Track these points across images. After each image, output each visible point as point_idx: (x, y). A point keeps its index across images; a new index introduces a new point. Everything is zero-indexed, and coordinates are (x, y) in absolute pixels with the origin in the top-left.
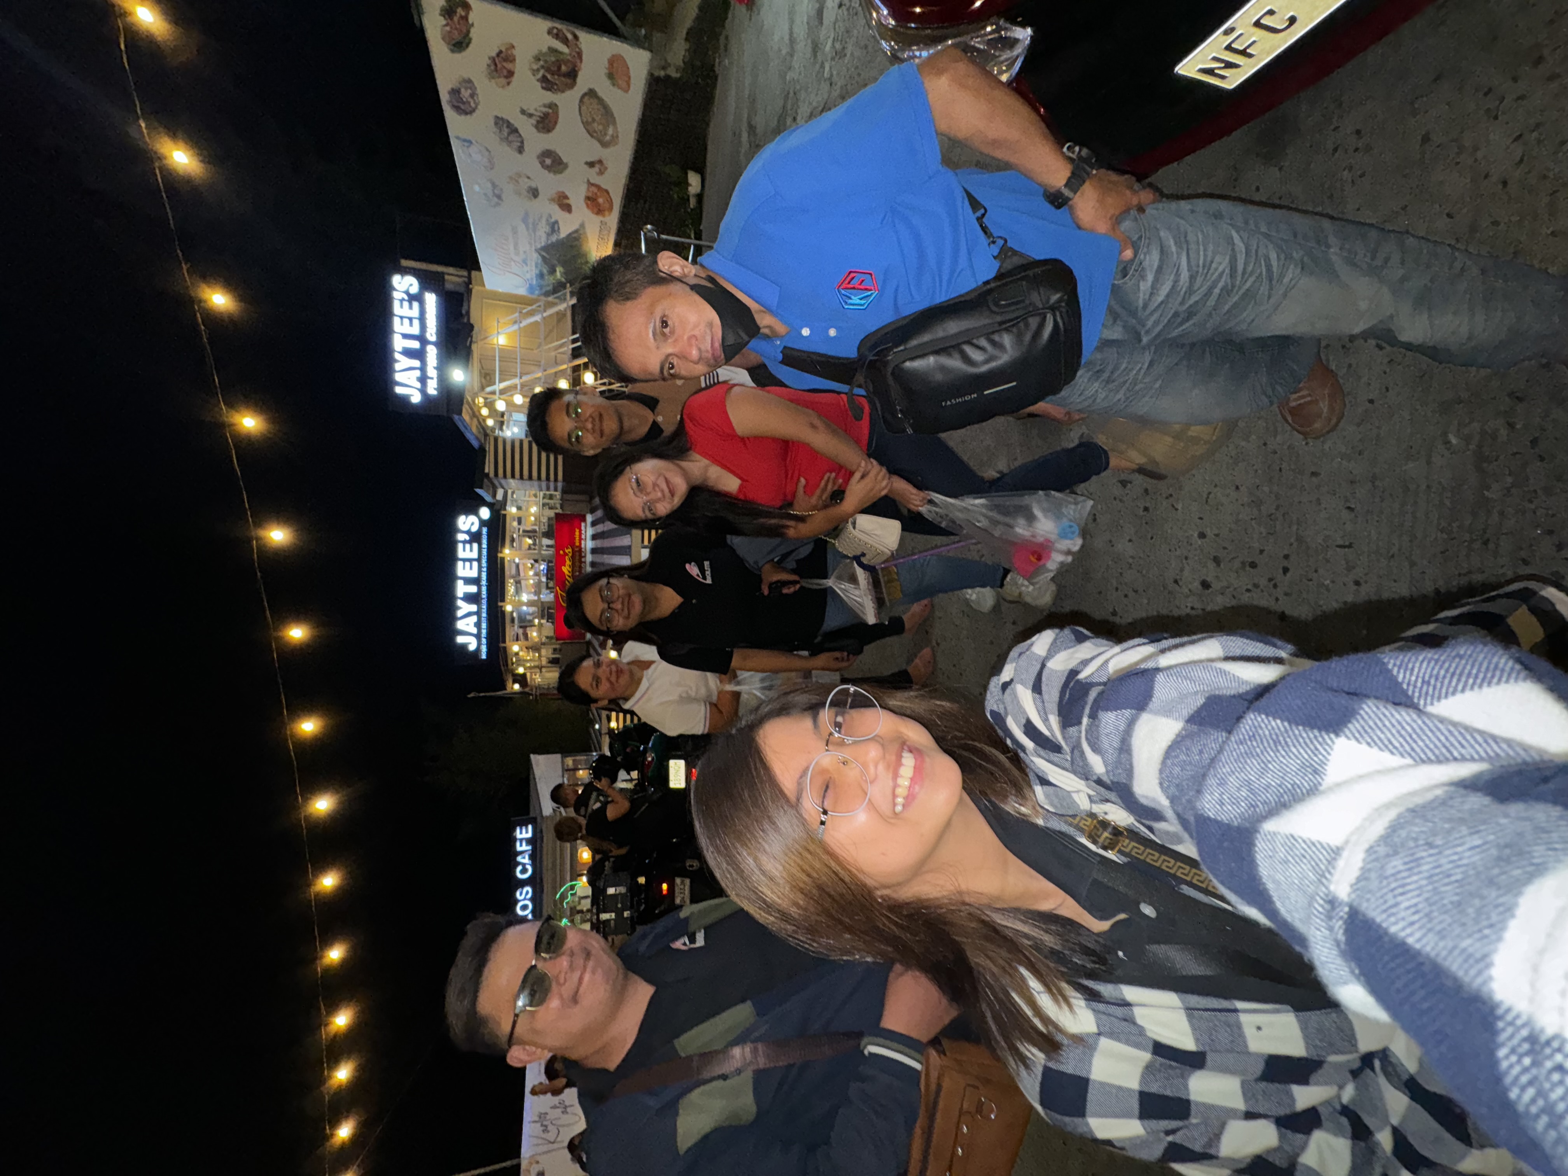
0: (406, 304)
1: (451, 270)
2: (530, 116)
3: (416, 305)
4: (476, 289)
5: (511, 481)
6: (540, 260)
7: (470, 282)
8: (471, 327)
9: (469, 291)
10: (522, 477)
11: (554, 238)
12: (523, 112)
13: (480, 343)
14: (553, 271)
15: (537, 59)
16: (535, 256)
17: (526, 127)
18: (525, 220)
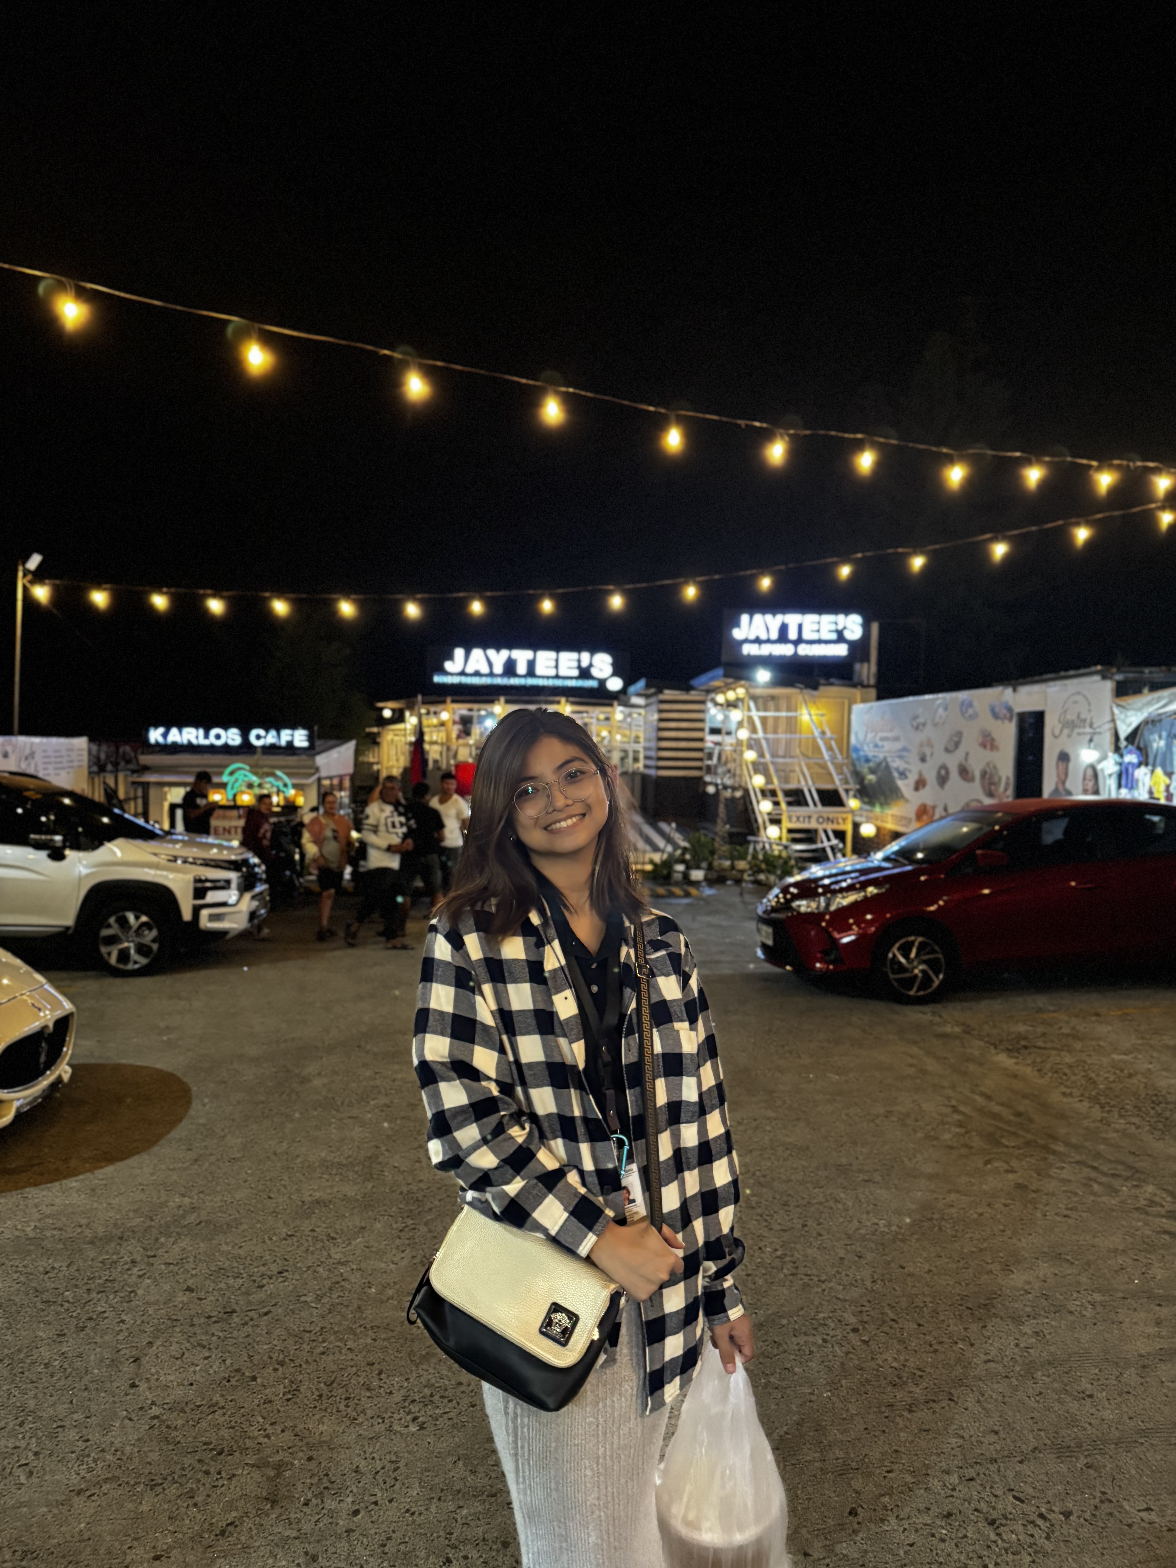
0: (833, 627)
1: (874, 668)
2: (966, 759)
3: (834, 636)
4: (857, 692)
5: (656, 716)
6: (878, 760)
7: (864, 686)
8: (815, 687)
9: (854, 686)
10: (660, 729)
11: (896, 774)
12: (967, 754)
13: (800, 698)
14: (872, 771)
15: (995, 767)
16: (881, 756)
17: (959, 755)
18: (904, 749)
